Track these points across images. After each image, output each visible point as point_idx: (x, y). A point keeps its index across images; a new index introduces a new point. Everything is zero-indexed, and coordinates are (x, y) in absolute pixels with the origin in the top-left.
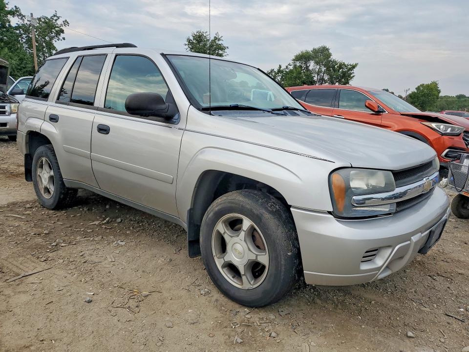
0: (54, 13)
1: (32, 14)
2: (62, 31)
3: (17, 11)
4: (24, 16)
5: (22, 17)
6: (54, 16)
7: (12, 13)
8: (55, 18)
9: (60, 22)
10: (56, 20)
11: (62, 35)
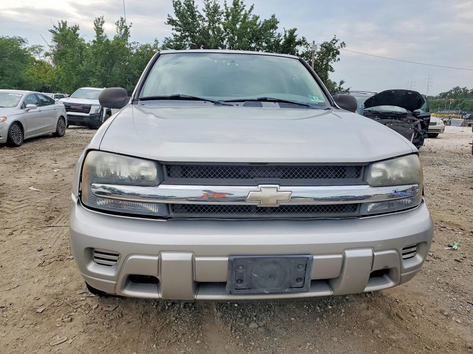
0: (333, 37)
1: (314, 42)
2: (338, 53)
3: (304, 41)
4: (309, 45)
5: (307, 44)
6: (334, 40)
7: (300, 43)
8: (334, 42)
9: (337, 45)
10: (334, 44)
11: (338, 56)
